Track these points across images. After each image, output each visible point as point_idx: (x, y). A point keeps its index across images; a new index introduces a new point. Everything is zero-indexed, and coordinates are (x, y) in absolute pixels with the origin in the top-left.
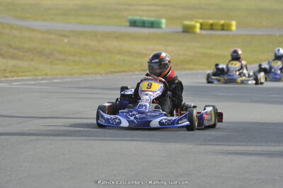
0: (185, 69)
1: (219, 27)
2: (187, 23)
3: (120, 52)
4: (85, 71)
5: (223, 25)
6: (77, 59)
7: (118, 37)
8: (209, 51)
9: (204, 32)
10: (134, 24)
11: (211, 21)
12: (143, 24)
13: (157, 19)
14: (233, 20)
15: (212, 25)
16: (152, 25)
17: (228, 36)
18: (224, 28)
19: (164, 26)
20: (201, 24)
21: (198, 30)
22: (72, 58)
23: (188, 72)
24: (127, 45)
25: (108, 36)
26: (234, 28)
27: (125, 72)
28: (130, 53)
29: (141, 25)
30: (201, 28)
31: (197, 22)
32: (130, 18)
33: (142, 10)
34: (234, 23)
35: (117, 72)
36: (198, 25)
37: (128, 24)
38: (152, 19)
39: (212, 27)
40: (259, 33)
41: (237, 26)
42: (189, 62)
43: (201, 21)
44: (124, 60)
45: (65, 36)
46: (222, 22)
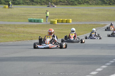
1: (65, 22)
3: (23, 32)
4: (7, 40)
5: (67, 21)
6: (5, 35)
7: (24, 26)
8: (60, 31)
9: (59, 24)
10: (30, 21)
11: (62, 19)
12: (34, 21)
13: (40, 19)
15: (62, 21)
16: (38, 21)
17: (68, 25)
18: (67, 22)
19: (43, 22)
20: (58, 21)
21: (56, 23)
22: (2, 35)
24: (27, 30)
25: (20, 26)
26: (71, 22)
27: (23, 40)
28: (27, 33)
30: (58, 22)
31: (56, 20)
32: (29, 19)
33: (35, 16)
34: (71, 20)
35: (20, 41)
37: (28, 21)
38: (38, 19)
39: (62, 22)
43: (57, 19)
44: (24, 36)
46: (66, 19)
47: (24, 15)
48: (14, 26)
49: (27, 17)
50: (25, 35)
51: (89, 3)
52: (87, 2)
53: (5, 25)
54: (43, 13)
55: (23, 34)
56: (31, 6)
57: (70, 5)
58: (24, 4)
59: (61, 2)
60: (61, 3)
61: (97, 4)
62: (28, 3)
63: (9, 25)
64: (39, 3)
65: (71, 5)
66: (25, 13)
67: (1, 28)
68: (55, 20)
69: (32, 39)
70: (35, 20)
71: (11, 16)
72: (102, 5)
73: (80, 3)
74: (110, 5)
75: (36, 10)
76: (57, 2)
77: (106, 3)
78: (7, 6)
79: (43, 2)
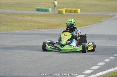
0: (56, 28)
1: (73, 12)
2: (60, 10)
3: (31, 21)
6: (12, 24)
7: (31, 15)
9: (67, 13)
10: (38, 10)
11: (70, 9)
13: (48, 8)
14: (79, 8)
16: (46, 10)
17: (76, 15)
18: (75, 12)
19: (50, 11)
22: (9, 24)
23: (57, 29)
25: (27, 15)
26: (79, 12)
27: (30, 29)
28: (35, 22)
29: (41, 10)
31: (64, 9)
32: (37, 7)
33: (42, 5)
34: (79, 10)
35: (27, 29)
36: (64, 11)
37: (35, 10)
38: (46, 8)
39: (70, 11)
40: (89, 14)
41: (81, 11)
42: (59, 25)
43: (65, 9)
45: (8, 15)
46: (74, 9)
48: (22, 15)
50: (33, 24)
53: (12, 13)
55: (30, 23)
63: (16, 14)
67: (9, 16)
69: (39, 29)
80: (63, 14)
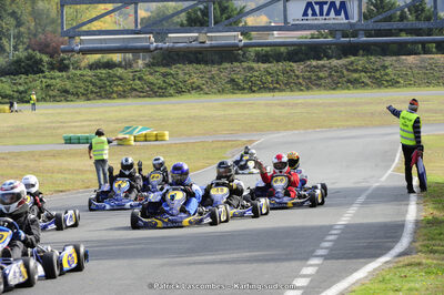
1: (153, 138)
3: (61, 171)
5: (156, 135)
7: (55, 155)
9: (138, 144)
10: (69, 141)
12: (78, 141)
14: (166, 130)
15: (145, 136)
16: (87, 141)
17: (162, 145)
18: (157, 138)
20: (135, 137)
21: (132, 143)
24: (65, 163)
25: (45, 155)
26: (167, 138)
28: (71, 171)
29: (76, 141)
30: (135, 141)
32: (65, 135)
33: (75, 127)
34: (167, 133)
36: (132, 138)
37: (64, 142)
38: (87, 135)
39: (146, 138)
41: (170, 136)
46: (155, 133)
47: (50, 128)
48: (32, 155)
49: (59, 131)
50: (66, 176)
51: (202, 89)
52: (198, 87)
54: (96, 120)
56: (64, 104)
57: (156, 96)
58: (45, 101)
59: (136, 90)
60: (134, 93)
61: (221, 91)
62: (55, 96)
63: (19, 154)
64: (83, 95)
65: (160, 96)
66: (52, 122)
68: (127, 136)
70: (79, 139)
71: (20, 131)
72: (234, 93)
73: (180, 92)
74: (254, 92)
75: (78, 113)
76: (124, 91)
77: (244, 89)
78: (7, 107)
79: (92, 92)
80: (130, 145)
